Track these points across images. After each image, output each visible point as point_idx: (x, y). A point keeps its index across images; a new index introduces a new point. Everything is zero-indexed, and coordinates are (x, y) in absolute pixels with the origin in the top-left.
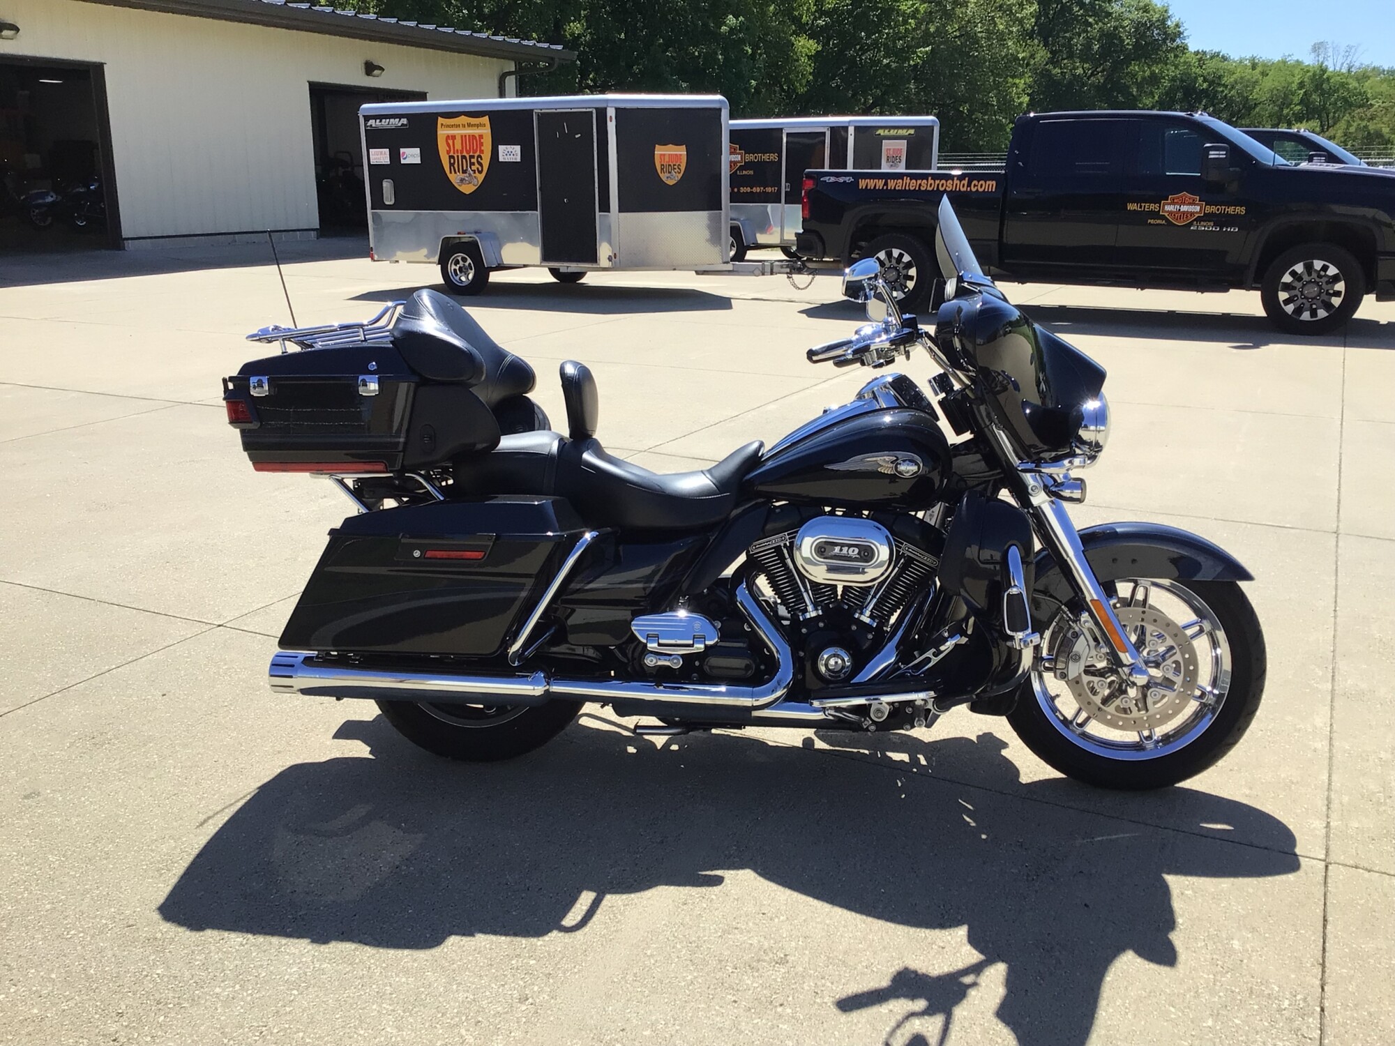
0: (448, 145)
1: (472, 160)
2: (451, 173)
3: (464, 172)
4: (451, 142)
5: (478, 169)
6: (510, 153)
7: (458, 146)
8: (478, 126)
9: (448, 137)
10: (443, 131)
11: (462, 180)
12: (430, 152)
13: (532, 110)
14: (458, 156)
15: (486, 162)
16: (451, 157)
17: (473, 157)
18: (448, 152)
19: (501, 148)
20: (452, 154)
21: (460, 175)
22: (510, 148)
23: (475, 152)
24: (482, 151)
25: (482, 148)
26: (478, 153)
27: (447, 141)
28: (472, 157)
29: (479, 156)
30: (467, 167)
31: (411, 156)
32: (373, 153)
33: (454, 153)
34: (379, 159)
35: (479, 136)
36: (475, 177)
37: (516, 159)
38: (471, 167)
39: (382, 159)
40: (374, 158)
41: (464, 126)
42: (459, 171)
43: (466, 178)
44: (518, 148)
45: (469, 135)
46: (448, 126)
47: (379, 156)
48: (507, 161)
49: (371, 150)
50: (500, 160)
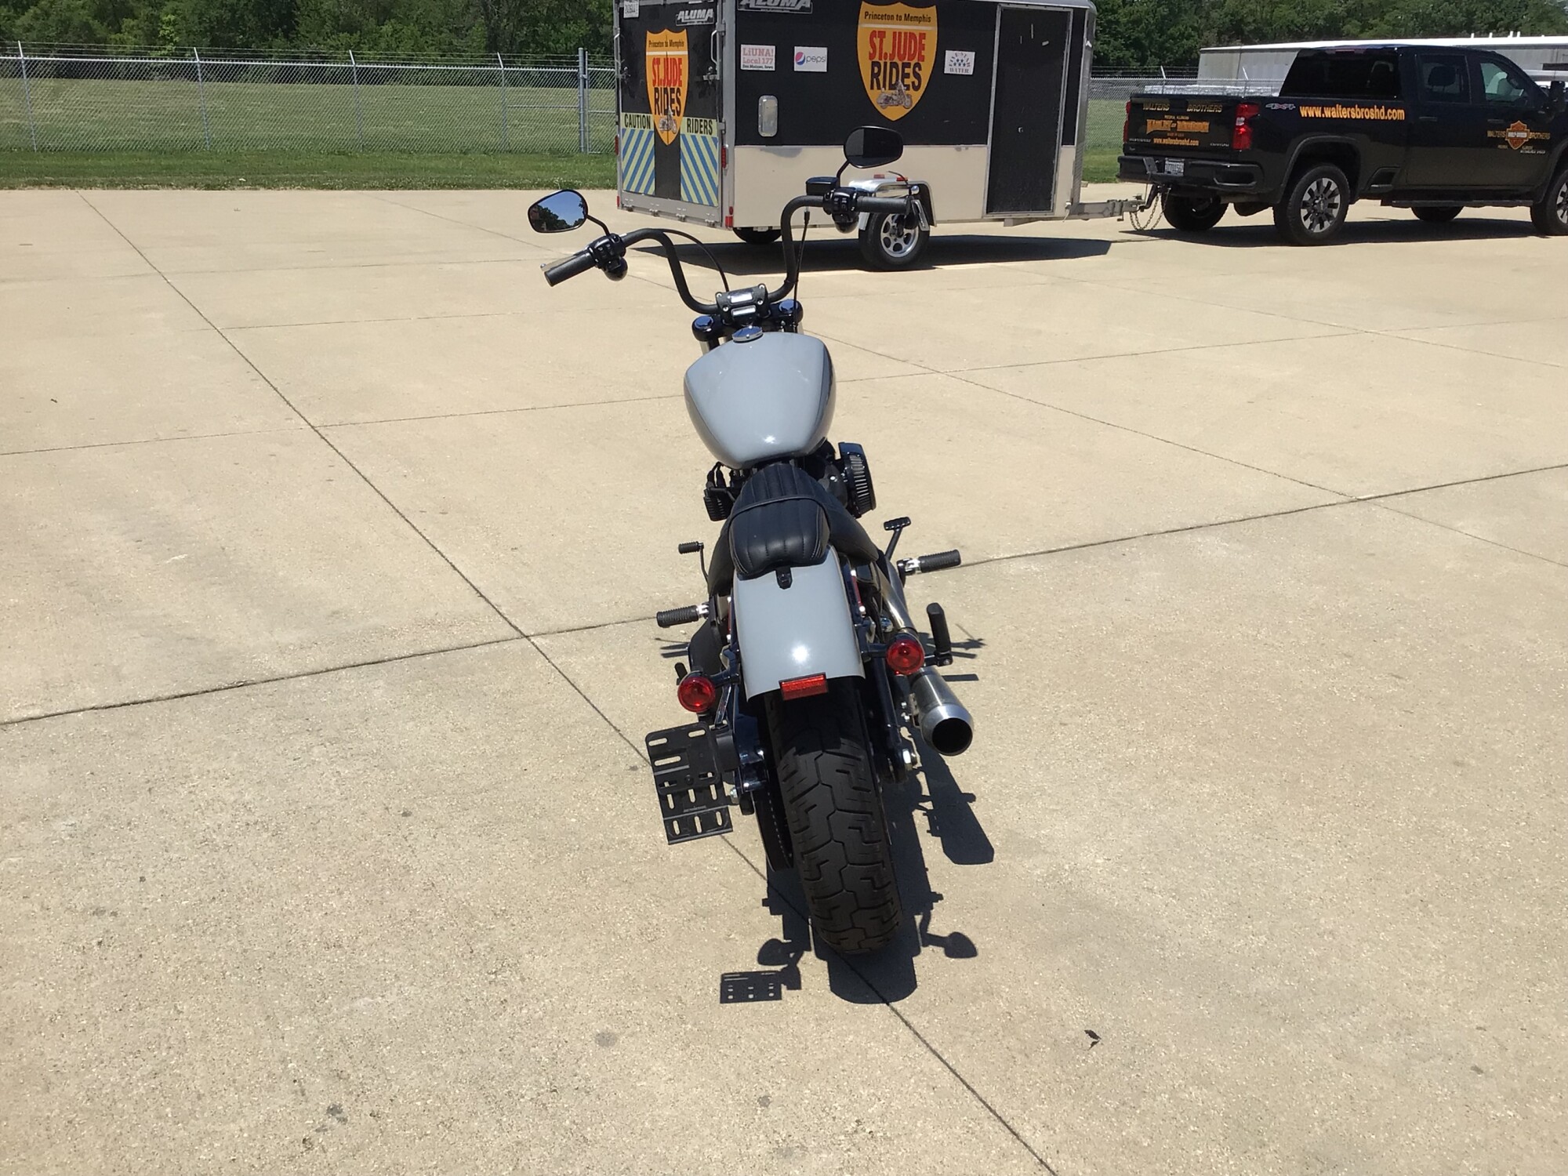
0: (873, 45)
2: (872, 88)
3: (892, 87)
4: (877, 41)
5: (913, 83)
7: (888, 48)
8: (919, 20)
9: (873, 34)
11: (887, 100)
12: (843, 56)
13: (997, 3)
14: (885, 64)
15: (926, 73)
16: (874, 64)
17: (908, 65)
18: (871, 56)
19: (949, 54)
20: (876, 59)
21: (888, 92)
22: (960, 55)
23: (912, 57)
24: (922, 58)
25: (923, 53)
26: (915, 61)
27: (871, 39)
28: (905, 66)
29: (916, 65)
30: (897, 80)
31: (813, 59)
32: (746, 52)
33: (880, 59)
34: (756, 61)
35: (920, 34)
36: (908, 95)
37: (967, 71)
38: (903, 81)
39: (762, 61)
40: (748, 61)
41: (899, 18)
42: (884, 86)
43: (894, 97)
44: (971, 56)
45: (905, 33)
46: (876, 17)
47: (757, 57)
48: (954, 73)
49: (743, 46)
50: (947, 71)
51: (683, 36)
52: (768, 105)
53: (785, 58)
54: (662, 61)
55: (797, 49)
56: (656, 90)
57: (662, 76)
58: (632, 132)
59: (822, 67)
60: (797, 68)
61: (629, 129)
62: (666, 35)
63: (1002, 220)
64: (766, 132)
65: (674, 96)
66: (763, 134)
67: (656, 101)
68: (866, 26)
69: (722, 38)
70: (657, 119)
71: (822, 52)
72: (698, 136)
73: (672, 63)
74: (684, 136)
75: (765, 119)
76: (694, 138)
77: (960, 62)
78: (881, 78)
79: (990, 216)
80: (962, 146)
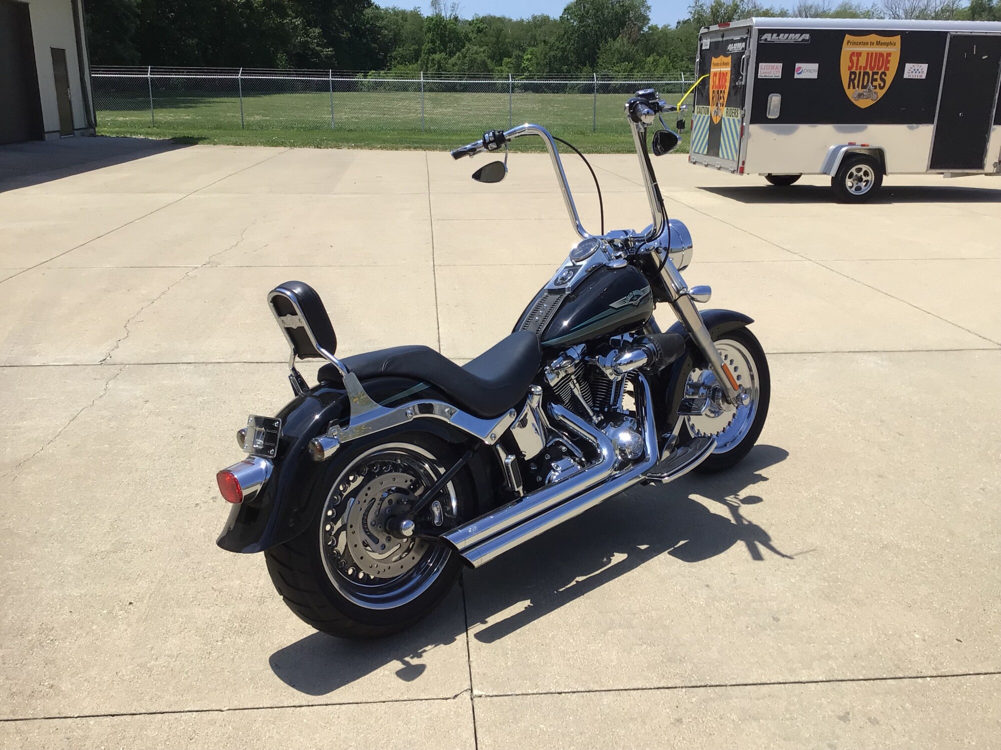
0: (851, 61)
1: (875, 77)
2: (849, 88)
3: (864, 87)
4: (855, 59)
5: (880, 84)
6: (917, 71)
7: (862, 62)
8: (887, 44)
9: (853, 54)
10: (847, 50)
11: (860, 95)
12: (830, 68)
13: (948, 32)
14: (860, 73)
15: (889, 79)
16: (852, 73)
17: (877, 73)
18: (850, 68)
19: (908, 66)
20: (853, 70)
21: (861, 91)
22: (916, 66)
23: (879, 68)
24: (887, 69)
25: (888, 65)
26: (883, 70)
27: (851, 57)
28: (874, 73)
29: (883, 73)
30: (868, 83)
31: (808, 71)
32: (763, 67)
33: (856, 69)
34: (768, 73)
35: (887, 54)
36: (875, 92)
37: (921, 76)
38: (872, 83)
39: (772, 73)
40: (764, 73)
41: (872, 44)
42: (858, 87)
43: (865, 94)
44: (925, 67)
45: (876, 54)
46: (855, 43)
47: (769, 71)
48: (912, 77)
49: (760, 64)
50: (906, 76)
51: (729, 59)
52: (775, 100)
53: (788, 71)
54: (718, 74)
55: (797, 65)
56: (714, 91)
57: (717, 84)
58: (700, 117)
59: (814, 75)
60: (796, 76)
61: (698, 115)
62: (722, 59)
63: (943, 173)
64: (772, 116)
65: (722, 95)
66: (769, 117)
67: (713, 98)
68: (848, 49)
69: (748, 59)
70: (712, 108)
71: (816, 66)
72: (731, 118)
73: (722, 75)
74: (724, 119)
75: (772, 108)
76: (729, 119)
77: (916, 71)
78: (856, 82)
79: (933, 171)
80: (915, 125)
